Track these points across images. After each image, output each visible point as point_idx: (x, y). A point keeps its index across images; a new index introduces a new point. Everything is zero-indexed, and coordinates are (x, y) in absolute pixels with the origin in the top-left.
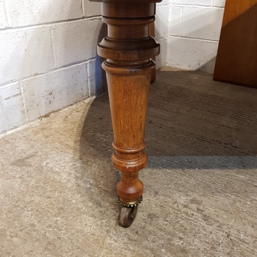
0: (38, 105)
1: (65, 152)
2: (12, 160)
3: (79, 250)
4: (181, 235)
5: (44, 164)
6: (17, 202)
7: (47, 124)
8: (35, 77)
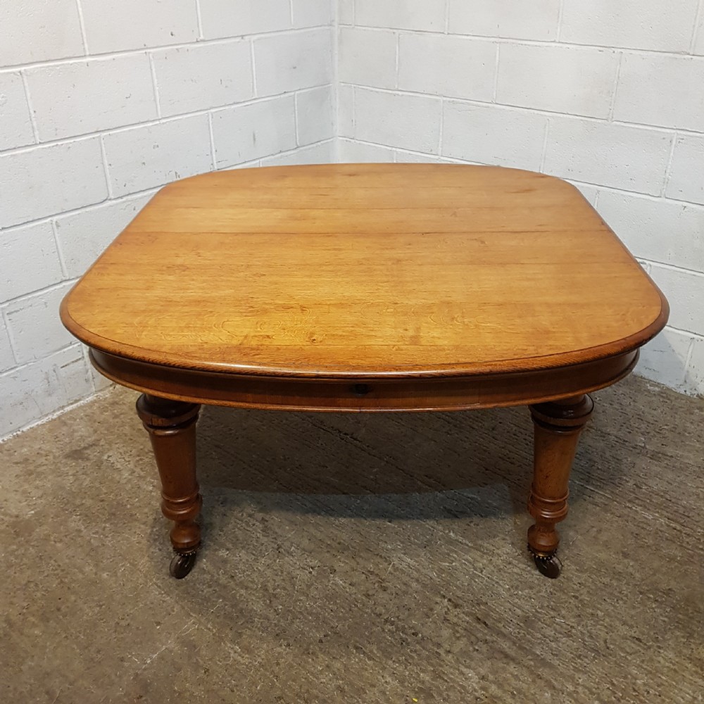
1: (135, 441)
2: (67, 450)
3: (120, 557)
4: (230, 546)
5: (105, 457)
6: (66, 504)
7: (121, 395)
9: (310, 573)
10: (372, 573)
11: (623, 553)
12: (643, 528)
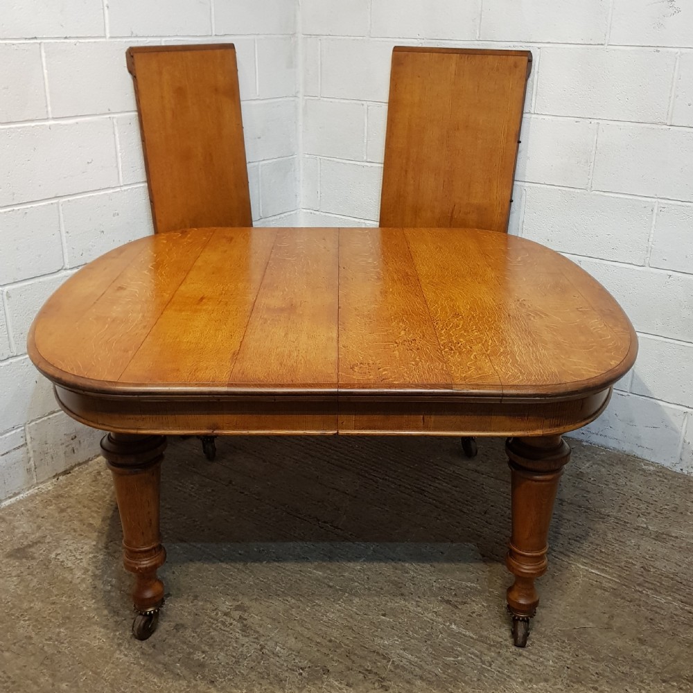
0: (52, 458)
1: (86, 536)
2: (8, 549)
3: (80, 665)
4: (207, 648)
5: (53, 556)
6: (12, 609)
7: (66, 487)
8: (51, 416)
9: (301, 674)
10: (370, 672)
11: (639, 639)
12: (656, 613)
